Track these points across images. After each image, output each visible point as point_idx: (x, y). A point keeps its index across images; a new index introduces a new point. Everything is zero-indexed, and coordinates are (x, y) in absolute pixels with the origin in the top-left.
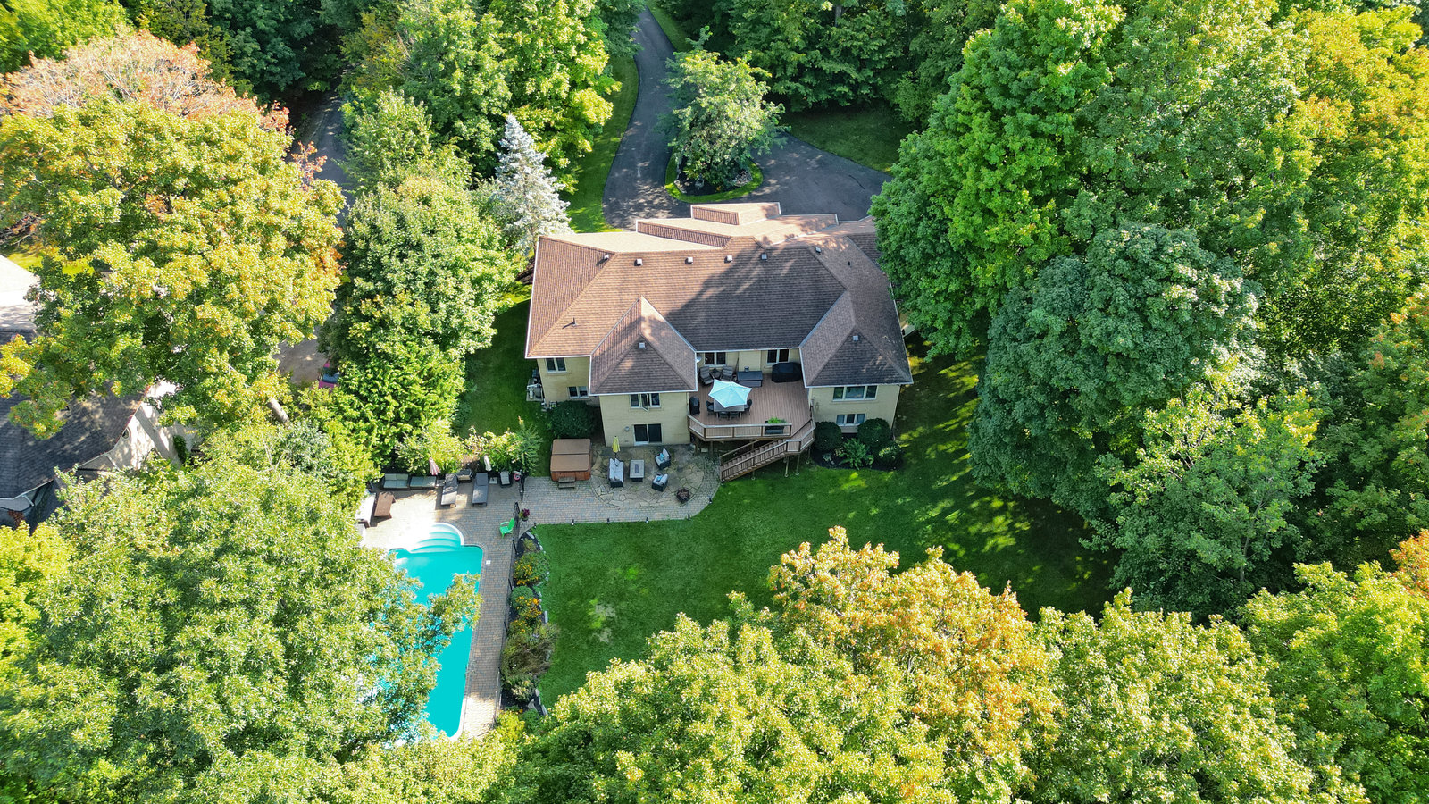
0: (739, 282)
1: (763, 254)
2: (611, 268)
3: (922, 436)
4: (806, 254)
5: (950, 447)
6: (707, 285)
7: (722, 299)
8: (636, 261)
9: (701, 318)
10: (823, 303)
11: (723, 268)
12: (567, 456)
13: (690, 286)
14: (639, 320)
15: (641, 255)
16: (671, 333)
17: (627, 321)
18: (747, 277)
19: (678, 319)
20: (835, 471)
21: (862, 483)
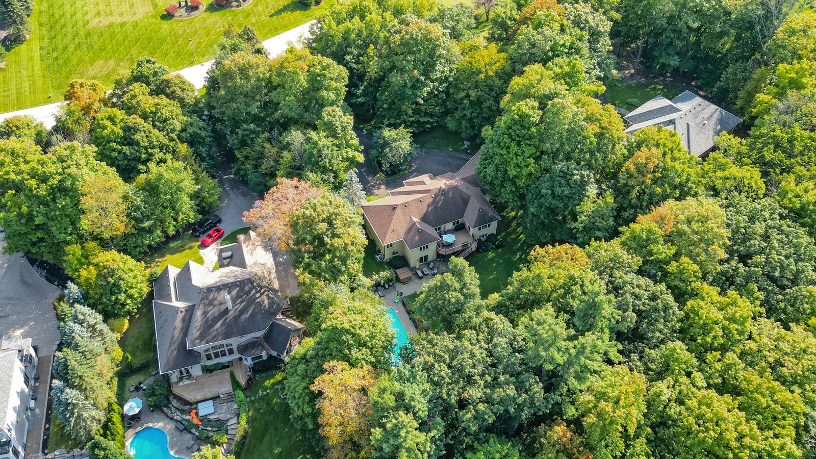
0: (438, 203)
1: (441, 192)
2: (398, 210)
3: (504, 236)
4: (455, 188)
5: (514, 236)
6: (429, 206)
7: (435, 209)
8: (405, 205)
9: (431, 217)
10: (465, 202)
11: (431, 200)
12: (403, 273)
13: (424, 208)
14: (415, 223)
15: (406, 203)
16: (424, 224)
17: (410, 225)
18: (440, 200)
19: (424, 219)
20: (484, 254)
21: (494, 255)
